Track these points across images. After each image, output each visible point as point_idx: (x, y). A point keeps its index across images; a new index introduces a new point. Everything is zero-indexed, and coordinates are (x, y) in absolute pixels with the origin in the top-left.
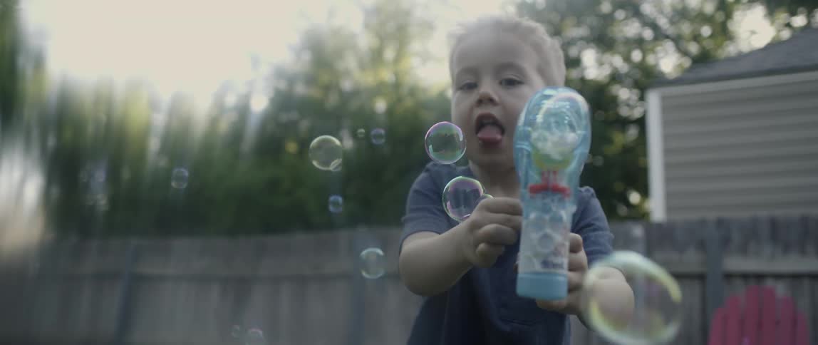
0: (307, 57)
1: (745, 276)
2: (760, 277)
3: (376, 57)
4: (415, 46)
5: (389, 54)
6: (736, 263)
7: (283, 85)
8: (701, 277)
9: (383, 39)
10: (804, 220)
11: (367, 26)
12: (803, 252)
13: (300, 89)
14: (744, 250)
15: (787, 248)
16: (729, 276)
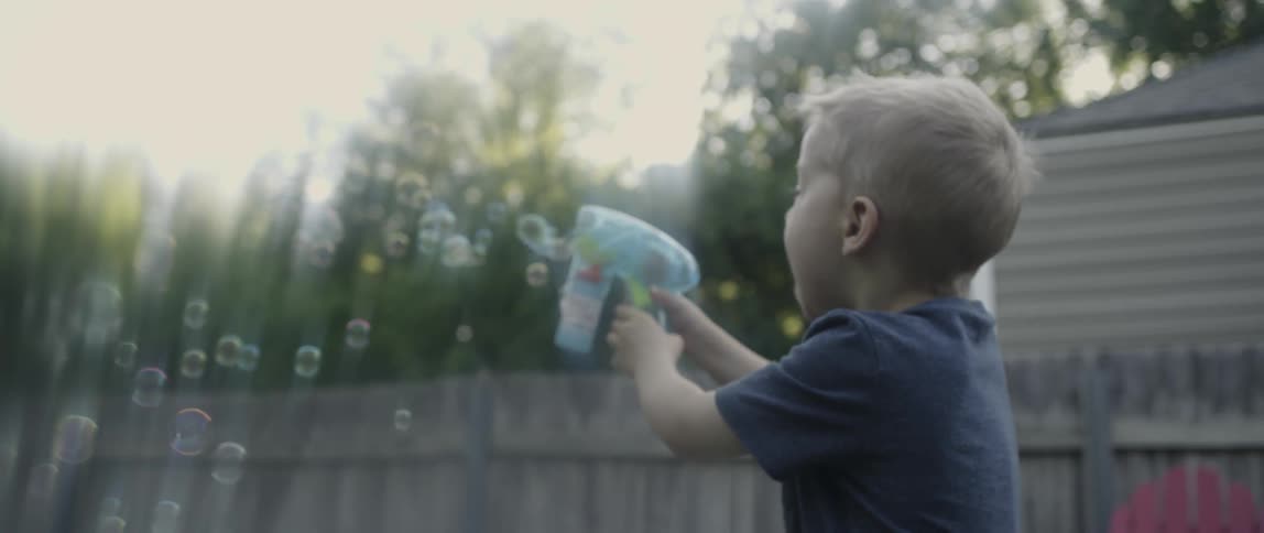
0: (398, 118)
1: (1150, 452)
2: (1174, 453)
3: (507, 122)
4: (568, 106)
5: (528, 118)
6: (1134, 430)
7: (360, 166)
8: (1075, 455)
9: (517, 92)
10: (1249, 356)
11: (494, 71)
12: (1248, 410)
13: (386, 171)
14: (1146, 408)
15: (1220, 404)
16: (1122, 453)
